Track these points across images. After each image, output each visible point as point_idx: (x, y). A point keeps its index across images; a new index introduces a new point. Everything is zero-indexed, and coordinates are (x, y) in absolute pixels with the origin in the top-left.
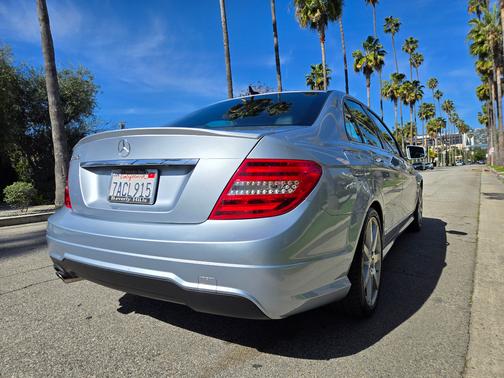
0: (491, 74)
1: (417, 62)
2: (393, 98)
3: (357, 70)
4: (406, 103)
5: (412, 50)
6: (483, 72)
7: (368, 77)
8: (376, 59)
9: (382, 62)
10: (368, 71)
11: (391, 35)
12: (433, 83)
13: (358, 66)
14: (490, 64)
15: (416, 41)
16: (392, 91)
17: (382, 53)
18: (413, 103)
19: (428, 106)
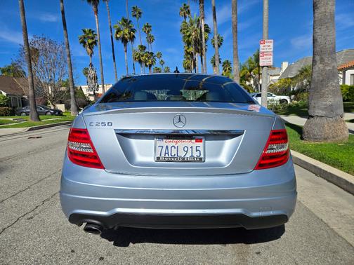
0: (192, 55)
1: (151, 40)
2: (140, 61)
3: (117, 38)
4: (146, 65)
5: (148, 32)
6: (188, 53)
7: (125, 45)
8: (130, 33)
9: (134, 36)
10: (124, 41)
11: (136, 19)
12: (160, 55)
13: (118, 36)
14: (192, 49)
15: (150, 27)
16: (139, 57)
17: (133, 30)
18: (150, 66)
19: (158, 69)
